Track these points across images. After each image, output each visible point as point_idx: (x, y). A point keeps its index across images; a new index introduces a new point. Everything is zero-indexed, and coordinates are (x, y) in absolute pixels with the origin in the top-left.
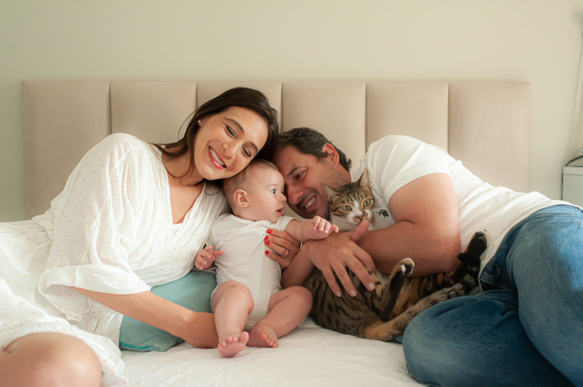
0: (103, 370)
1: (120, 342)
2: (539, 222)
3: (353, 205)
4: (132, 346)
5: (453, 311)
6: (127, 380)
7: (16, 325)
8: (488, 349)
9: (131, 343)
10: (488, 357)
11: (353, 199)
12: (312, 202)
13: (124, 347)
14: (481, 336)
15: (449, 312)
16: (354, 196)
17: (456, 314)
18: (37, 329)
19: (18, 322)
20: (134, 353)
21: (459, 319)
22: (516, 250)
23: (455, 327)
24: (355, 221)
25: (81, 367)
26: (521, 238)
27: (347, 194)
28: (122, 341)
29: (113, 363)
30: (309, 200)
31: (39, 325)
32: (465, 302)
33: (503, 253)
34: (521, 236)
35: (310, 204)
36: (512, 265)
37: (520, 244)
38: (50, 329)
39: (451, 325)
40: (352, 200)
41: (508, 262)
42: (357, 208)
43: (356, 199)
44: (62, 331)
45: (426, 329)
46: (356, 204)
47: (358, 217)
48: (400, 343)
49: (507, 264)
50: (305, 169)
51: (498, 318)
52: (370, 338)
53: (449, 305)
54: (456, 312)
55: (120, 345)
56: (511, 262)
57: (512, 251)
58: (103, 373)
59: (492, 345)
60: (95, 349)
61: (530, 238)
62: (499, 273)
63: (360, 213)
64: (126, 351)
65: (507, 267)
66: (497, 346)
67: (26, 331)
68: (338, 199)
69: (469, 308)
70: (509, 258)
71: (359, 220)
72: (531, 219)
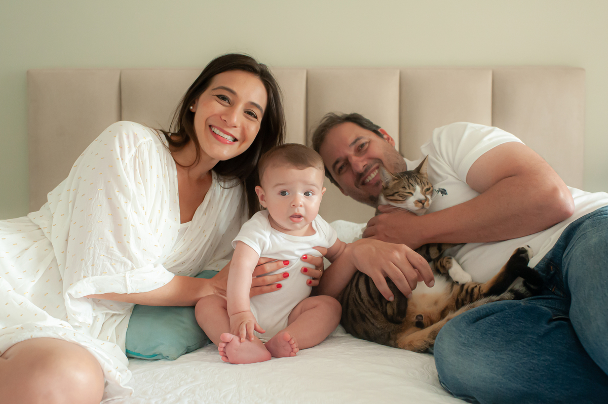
0: (109, 381)
1: (126, 350)
2: (604, 218)
3: (414, 190)
4: (138, 354)
5: (492, 317)
6: (133, 391)
7: (17, 328)
8: (531, 361)
9: (137, 351)
10: (531, 370)
11: (414, 184)
12: (375, 174)
13: (131, 355)
14: (524, 346)
15: (487, 318)
16: (416, 181)
17: (495, 320)
18: (37, 334)
19: (19, 326)
20: (141, 361)
21: (498, 326)
22: (576, 247)
23: (494, 335)
24: (416, 206)
25: (81, 377)
26: (583, 234)
27: (407, 180)
28: (128, 349)
29: (118, 373)
30: (372, 172)
31: (41, 329)
32: (506, 307)
33: (560, 250)
34: (582, 233)
35: (373, 175)
36: (568, 265)
37: (581, 241)
38: (50, 334)
39: (489, 332)
40: (413, 186)
41: (565, 261)
42: (418, 193)
43: (418, 184)
44: (63, 337)
45: (461, 337)
46: (418, 188)
47: (420, 201)
48: (431, 354)
49: (563, 262)
50: (368, 141)
51: (544, 327)
52: (404, 348)
53: (488, 310)
54: (496, 318)
55: (126, 352)
56: (568, 260)
57: (571, 249)
58: (106, 384)
59: (536, 356)
60: (99, 358)
61: (594, 235)
62: (552, 272)
63: (422, 197)
64: (133, 360)
65: (563, 265)
66: (542, 358)
67: (26, 335)
68: (395, 184)
69: (510, 315)
70: (566, 256)
71: (421, 204)
72: (595, 214)
